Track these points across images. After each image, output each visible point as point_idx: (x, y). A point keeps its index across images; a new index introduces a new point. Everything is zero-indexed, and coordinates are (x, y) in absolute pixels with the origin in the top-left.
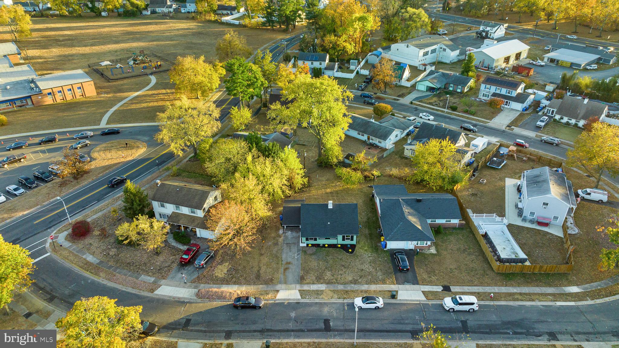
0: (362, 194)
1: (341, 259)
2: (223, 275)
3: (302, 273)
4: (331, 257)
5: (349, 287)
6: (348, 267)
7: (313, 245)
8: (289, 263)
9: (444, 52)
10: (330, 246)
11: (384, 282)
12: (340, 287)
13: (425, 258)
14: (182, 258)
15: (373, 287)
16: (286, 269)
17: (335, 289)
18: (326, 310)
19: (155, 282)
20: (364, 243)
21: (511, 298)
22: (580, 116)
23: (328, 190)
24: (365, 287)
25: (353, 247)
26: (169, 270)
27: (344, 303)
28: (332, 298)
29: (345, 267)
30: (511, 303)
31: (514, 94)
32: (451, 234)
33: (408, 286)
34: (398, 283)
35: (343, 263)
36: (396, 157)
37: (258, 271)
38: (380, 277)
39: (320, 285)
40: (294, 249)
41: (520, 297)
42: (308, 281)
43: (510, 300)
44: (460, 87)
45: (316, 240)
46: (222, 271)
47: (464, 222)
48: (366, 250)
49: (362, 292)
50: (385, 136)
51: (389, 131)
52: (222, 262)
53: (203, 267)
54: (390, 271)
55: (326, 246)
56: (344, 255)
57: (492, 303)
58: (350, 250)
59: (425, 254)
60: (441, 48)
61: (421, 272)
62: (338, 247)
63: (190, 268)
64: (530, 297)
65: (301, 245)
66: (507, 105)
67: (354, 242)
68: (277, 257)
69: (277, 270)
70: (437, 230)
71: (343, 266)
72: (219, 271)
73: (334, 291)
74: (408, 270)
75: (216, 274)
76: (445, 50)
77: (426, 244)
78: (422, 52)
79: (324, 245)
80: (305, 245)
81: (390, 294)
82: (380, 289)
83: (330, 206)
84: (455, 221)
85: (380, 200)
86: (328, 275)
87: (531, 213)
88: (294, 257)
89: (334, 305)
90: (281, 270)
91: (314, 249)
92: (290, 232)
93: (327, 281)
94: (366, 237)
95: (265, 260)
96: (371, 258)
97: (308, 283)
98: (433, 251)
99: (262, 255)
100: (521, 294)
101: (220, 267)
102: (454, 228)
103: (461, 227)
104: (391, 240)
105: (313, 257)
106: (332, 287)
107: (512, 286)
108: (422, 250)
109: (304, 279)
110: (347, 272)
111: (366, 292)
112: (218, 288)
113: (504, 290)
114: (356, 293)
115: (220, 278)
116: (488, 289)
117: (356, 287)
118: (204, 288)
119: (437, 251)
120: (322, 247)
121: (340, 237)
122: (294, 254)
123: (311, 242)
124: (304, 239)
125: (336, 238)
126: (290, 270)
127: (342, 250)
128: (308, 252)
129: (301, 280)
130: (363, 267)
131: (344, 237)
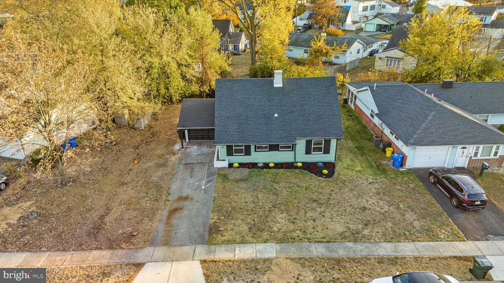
7: (242, 165)
8: (186, 198)
16: (174, 211)
20: (352, 160)
25: (331, 166)
35: (314, 197)
40: (201, 172)
42: (228, 236)
48: (359, 172)
55: (272, 165)
56: (312, 180)
58: (324, 172)
62: (297, 167)
65: (217, 164)
67: (331, 157)
68: (158, 188)
69: (153, 212)
71: (315, 201)
77: (496, 154)
80: (225, 164)
85: (371, 88)
86: (281, 221)
88: (199, 186)
90: (163, 213)
91: (246, 171)
92: (196, 147)
93: (280, 235)
95: (127, 193)
96: (376, 186)
97: (228, 242)
99: (123, 184)
106: (292, 249)
120: (262, 168)
121: (301, 145)
122: (200, 180)
123: (237, 159)
124: (221, 150)
125: (293, 148)
126: (186, 212)
127: (306, 172)
128: (231, 177)
129: (210, 234)
130: (364, 203)
131: (309, 143)
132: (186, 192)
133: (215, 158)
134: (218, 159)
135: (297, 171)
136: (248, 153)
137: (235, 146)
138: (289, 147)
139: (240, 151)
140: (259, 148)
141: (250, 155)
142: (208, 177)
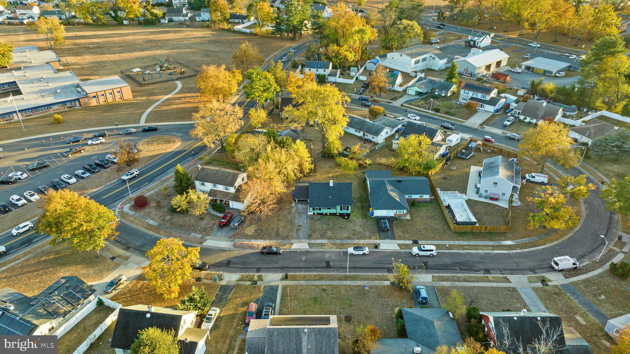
0: (357, 177)
1: (339, 223)
2: (252, 234)
3: (310, 232)
4: (331, 222)
5: (344, 242)
6: (344, 229)
7: (318, 214)
8: (301, 226)
9: (434, 60)
10: (331, 214)
11: (370, 238)
12: (338, 241)
13: (402, 222)
14: (221, 221)
15: (362, 242)
16: (298, 230)
17: (334, 242)
18: (327, 255)
19: (202, 238)
20: (357, 212)
22: (539, 117)
23: (330, 175)
24: (356, 241)
25: (348, 215)
26: (212, 230)
27: (340, 252)
28: (332, 248)
29: (342, 229)
30: (461, 251)
31: (488, 98)
32: (423, 206)
33: (387, 241)
34: (380, 239)
35: (341, 226)
36: (386, 149)
37: (278, 231)
38: (368, 235)
39: (323, 240)
40: (304, 216)
41: (468, 248)
42: (314, 237)
44: (444, 92)
45: (320, 209)
46: (250, 231)
47: (433, 197)
48: (358, 217)
49: (354, 244)
50: (377, 133)
51: (380, 129)
52: (250, 224)
53: (236, 228)
54: (375, 231)
55: (328, 214)
56: (341, 220)
57: (447, 251)
58: (346, 217)
59: (402, 219)
60: (431, 57)
61: (398, 231)
62: (337, 215)
63: (226, 229)
64: (475, 247)
65: (309, 213)
66: (481, 107)
67: (349, 212)
68: (291, 222)
69: (292, 230)
70: (413, 204)
71: (340, 228)
72: (249, 231)
73: (333, 244)
74: (388, 229)
75: (247, 233)
76: (434, 59)
77: (403, 212)
78: (414, 60)
79: (326, 214)
80: (312, 213)
81: (374, 246)
82: (367, 243)
83: (331, 185)
84: (427, 197)
85: (370, 181)
86: (329, 233)
87: (485, 191)
88: (304, 222)
89: (333, 253)
90: (295, 230)
91: (319, 216)
92: (300, 205)
93: (329, 238)
94: (358, 208)
95: (282, 223)
96: (362, 223)
97: (314, 239)
98: (408, 217)
99: (279, 220)
100: (469, 245)
101: (249, 228)
102: (425, 202)
103: (431, 201)
104: (376, 209)
105: (318, 222)
106: (332, 241)
107: (464, 240)
108: (400, 217)
109: (311, 236)
110: (343, 232)
111: (357, 244)
112: (248, 241)
113: (457, 243)
114: (349, 245)
115: (249, 235)
116: (445, 242)
117: (349, 241)
118: (238, 241)
119: (411, 217)
121: (338, 208)
124: (311, 209)
126: (301, 230)
127: (340, 217)
128: (314, 219)
129: (309, 236)
131: (341, 208)
132: (300, 224)
133: (308, 211)
138: (335, 208)
139: (318, 209)
140: (324, 208)
142: (306, 218)
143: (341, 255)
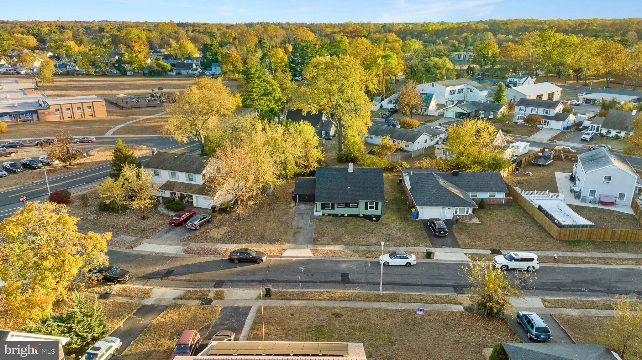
1: (363, 226)
2: (220, 236)
4: (350, 224)
6: (372, 232)
7: (329, 215)
8: (301, 228)
10: (350, 216)
11: (416, 245)
12: (363, 248)
13: (466, 226)
16: (295, 233)
17: (357, 249)
18: (344, 266)
19: (135, 241)
20: (392, 214)
21: (579, 261)
25: (378, 217)
26: (155, 231)
27: (366, 262)
28: (352, 256)
29: (368, 233)
30: (582, 266)
32: (497, 209)
33: (447, 249)
34: (434, 246)
35: (366, 230)
37: (263, 233)
38: (412, 240)
40: (307, 217)
41: (592, 261)
42: (322, 242)
43: (579, 263)
46: (219, 232)
47: (511, 197)
48: (393, 220)
53: (196, 228)
54: (423, 236)
55: (346, 215)
56: (367, 223)
57: (556, 265)
58: (374, 219)
59: (466, 223)
61: (461, 238)
62: (359, 216)
64: (605, 261)
65: (316, 214)
67: (379, 212)
68: (286, 224)
71: (366, 231)
72: (216, 232)
73: (354, 251)
74: (446, 233)
75: (212, 235)
77: (467, 213)
79: (343, 215)
80: (320, 214)
81: (424, 255)
83: (351, 171)
84: (500, 196)
85: (409, 174)
86: (347, 237)
88: (307, 224)
89: (354, 263)
90: (291, 232)
91: (331, 218)
92: (303, 205)
93: (346, 242)
94: (393, 210)
95: (270, 225)
96: (400, 226)
97: (322, 244)
98: (476, 221)
99: (268, 221)
100: (592, 258)
101: (217, 229)
102: (498, 205)
103: (508, 203)
104: (423, 205)
105: (330, 224)
106: (351, 248)
107: (580, 251)
108: (463, 220)
109: (318, 240)
110: (371, 236)
113: (569, 254)
115: (215, 238)
116: (549, 254)
118: (195, 245)
119: (481, 221)
120: (341, 216)
121: (362, 205)
122: (307, 221)
123: (328, 211)
124: (319, 206)
125: (357, 206)
126: (301, 233)
127: (364, 219)
128: (323, 220)
129: (314, 241)
130: (390, 233)
131: (366, 204)
132: (301, 225)
133: (315, 211)
134: (316, 211)
135: (359, 218)
136: (333, 208)
137: (326, 204)
138: (356, 206)
139: (329, 207)
140: (339, 205)
141: (334, 209)
142: (311, 220)
143: (367, 266)
